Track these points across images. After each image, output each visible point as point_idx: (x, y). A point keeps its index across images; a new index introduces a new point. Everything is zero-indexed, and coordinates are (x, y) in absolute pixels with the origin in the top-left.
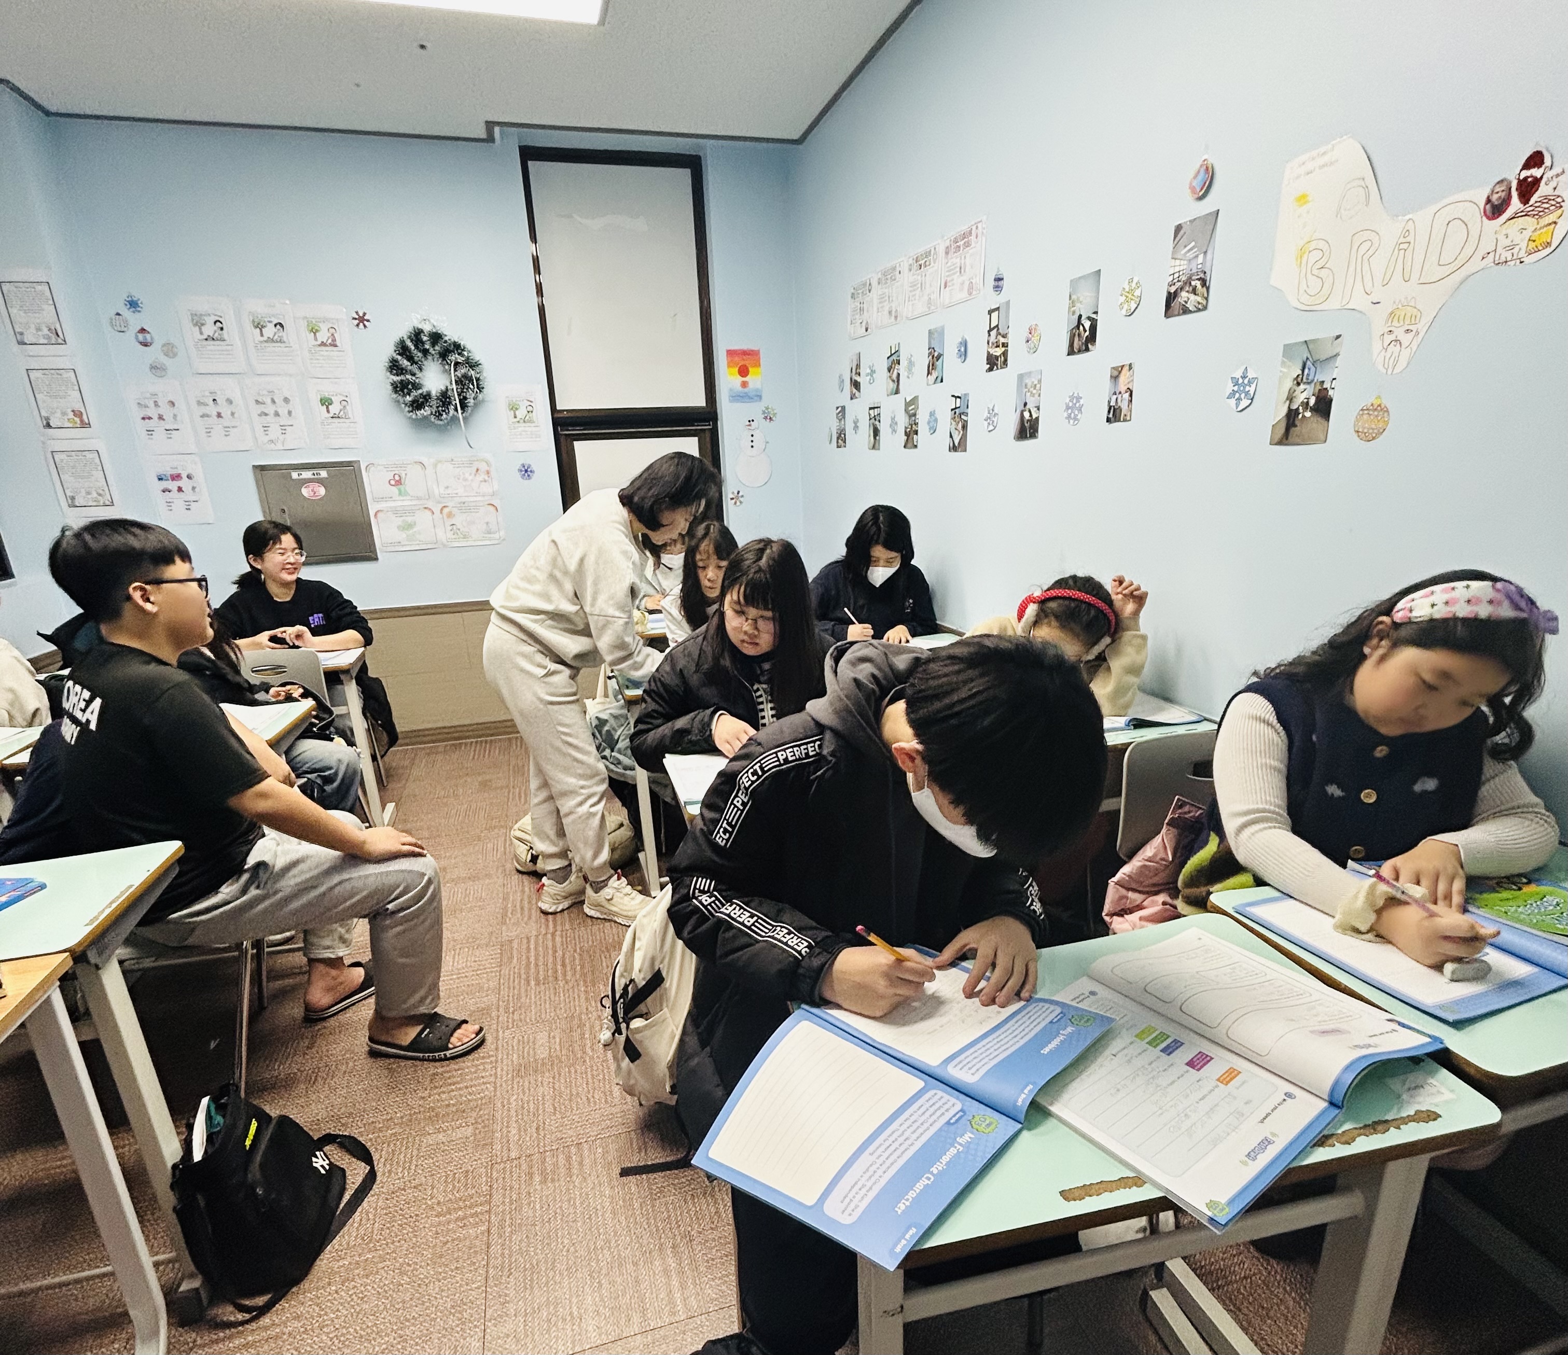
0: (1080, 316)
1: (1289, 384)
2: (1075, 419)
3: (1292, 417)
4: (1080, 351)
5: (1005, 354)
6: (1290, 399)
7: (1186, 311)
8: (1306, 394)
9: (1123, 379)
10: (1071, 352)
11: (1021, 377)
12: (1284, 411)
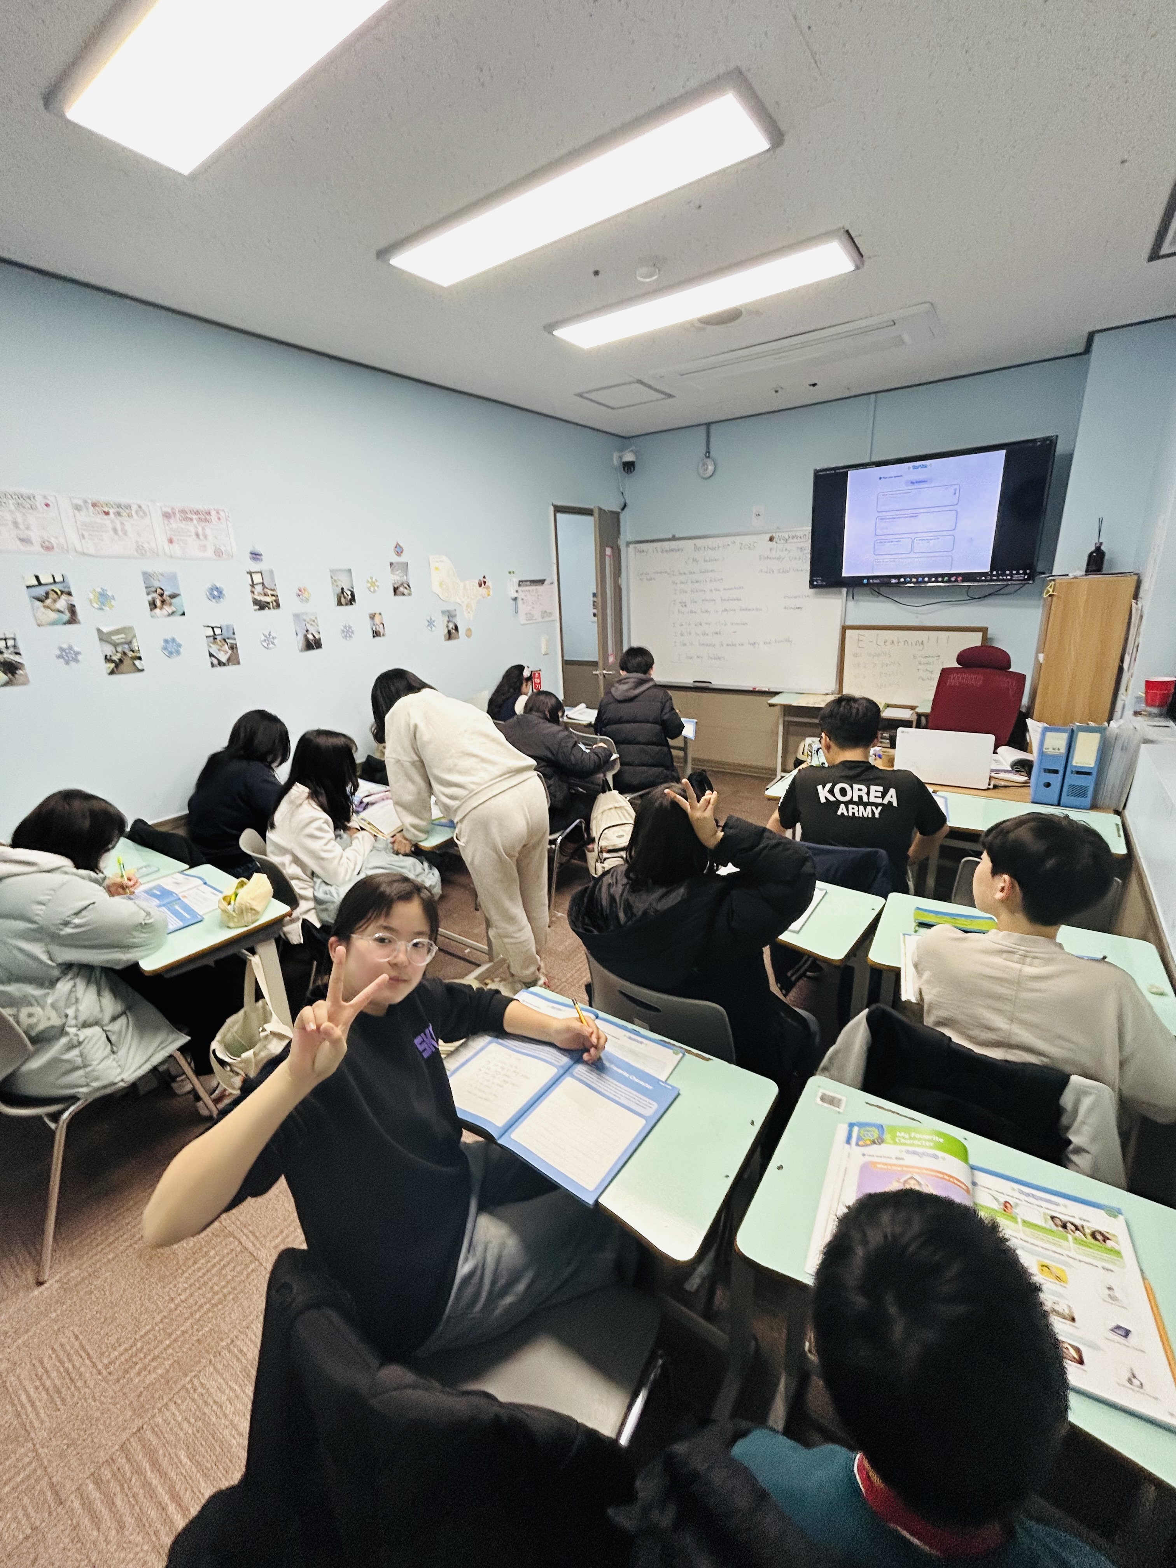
0: (342, 589)
1: (446, 623)
2: (350, 636)
3: (449, 632)
4: (347, 604)
5: (277, 601)
6: (448, 626)
7: (404, 594)
8: (451, 626)
9: (377, 619)
10: (340, 603)
11: (297, 617)
12: (446, 631)
